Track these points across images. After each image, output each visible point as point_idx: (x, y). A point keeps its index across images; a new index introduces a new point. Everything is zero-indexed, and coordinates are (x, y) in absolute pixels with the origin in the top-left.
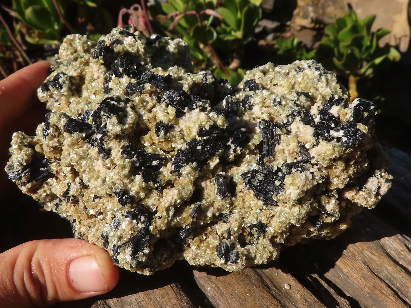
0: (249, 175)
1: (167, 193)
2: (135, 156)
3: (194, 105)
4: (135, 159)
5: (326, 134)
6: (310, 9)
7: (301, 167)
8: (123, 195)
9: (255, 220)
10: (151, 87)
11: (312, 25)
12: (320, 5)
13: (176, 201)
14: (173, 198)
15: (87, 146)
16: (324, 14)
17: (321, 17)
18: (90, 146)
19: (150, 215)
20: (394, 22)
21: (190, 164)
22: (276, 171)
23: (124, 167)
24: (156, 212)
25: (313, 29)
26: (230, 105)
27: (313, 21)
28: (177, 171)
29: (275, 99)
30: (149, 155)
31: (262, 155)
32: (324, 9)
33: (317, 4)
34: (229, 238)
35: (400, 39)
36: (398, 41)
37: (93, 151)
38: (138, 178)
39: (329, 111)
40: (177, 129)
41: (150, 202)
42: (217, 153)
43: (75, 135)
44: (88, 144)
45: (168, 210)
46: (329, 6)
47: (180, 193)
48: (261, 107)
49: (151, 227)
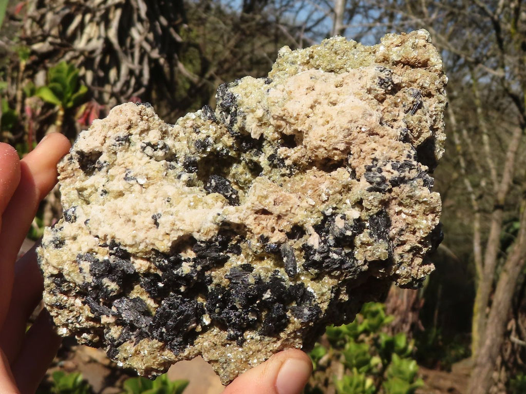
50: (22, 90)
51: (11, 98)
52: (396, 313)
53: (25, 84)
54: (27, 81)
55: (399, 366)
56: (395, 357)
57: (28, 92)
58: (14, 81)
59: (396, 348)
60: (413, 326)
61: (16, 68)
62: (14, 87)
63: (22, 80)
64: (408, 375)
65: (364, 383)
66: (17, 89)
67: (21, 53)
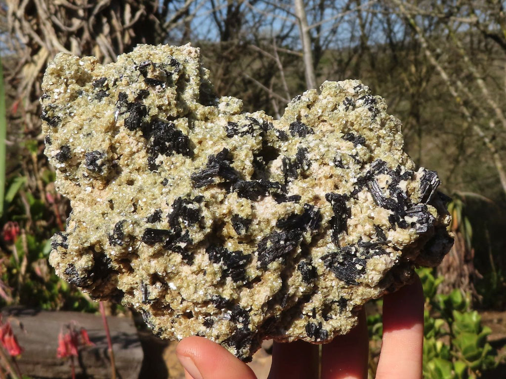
0: (329, 258)
1: (258, 291)
2: (222, 259)
5: (401, 220)
7: (379, 249)
9: (337, 297)
10: (219, 179)
13: (269, 297)
14: (266, 296)
15: (168, 253)
18: (171, 252)
21: (277, 260)
22: (355, 252)
23: (215, 274)
24: (251, 310)
26: (288, 167)
28: (264, 268)
29: (335, 158)
30: (234, 254)
31: (334, 229)
34: (314, 317)
37: (177, 257)
38: (229, 280)
39: (398, 186)
40: (255, 222)
41: (244, 303)
42: (298, 244)
43: (157, 246)
44: (168, 250)
45: (262, 308)
47: (271, 289)
48: (320, 165)
49: (250, 326)
50: (42, 179)
51: (34, 189)
52: (451, 270)
53: (42, 173)
54: (43, 169)
55: (463, 321)
56: (456, 314)
57: (47, 179)
58: (31, 173)
59: (455, 305)
60: (472, 277)
61: (30, 161)
62: (34, 179)
63: (39, 170)
64: (473, 327)
65: (435, 346)
66: (36, 180)
67: (29, 147)
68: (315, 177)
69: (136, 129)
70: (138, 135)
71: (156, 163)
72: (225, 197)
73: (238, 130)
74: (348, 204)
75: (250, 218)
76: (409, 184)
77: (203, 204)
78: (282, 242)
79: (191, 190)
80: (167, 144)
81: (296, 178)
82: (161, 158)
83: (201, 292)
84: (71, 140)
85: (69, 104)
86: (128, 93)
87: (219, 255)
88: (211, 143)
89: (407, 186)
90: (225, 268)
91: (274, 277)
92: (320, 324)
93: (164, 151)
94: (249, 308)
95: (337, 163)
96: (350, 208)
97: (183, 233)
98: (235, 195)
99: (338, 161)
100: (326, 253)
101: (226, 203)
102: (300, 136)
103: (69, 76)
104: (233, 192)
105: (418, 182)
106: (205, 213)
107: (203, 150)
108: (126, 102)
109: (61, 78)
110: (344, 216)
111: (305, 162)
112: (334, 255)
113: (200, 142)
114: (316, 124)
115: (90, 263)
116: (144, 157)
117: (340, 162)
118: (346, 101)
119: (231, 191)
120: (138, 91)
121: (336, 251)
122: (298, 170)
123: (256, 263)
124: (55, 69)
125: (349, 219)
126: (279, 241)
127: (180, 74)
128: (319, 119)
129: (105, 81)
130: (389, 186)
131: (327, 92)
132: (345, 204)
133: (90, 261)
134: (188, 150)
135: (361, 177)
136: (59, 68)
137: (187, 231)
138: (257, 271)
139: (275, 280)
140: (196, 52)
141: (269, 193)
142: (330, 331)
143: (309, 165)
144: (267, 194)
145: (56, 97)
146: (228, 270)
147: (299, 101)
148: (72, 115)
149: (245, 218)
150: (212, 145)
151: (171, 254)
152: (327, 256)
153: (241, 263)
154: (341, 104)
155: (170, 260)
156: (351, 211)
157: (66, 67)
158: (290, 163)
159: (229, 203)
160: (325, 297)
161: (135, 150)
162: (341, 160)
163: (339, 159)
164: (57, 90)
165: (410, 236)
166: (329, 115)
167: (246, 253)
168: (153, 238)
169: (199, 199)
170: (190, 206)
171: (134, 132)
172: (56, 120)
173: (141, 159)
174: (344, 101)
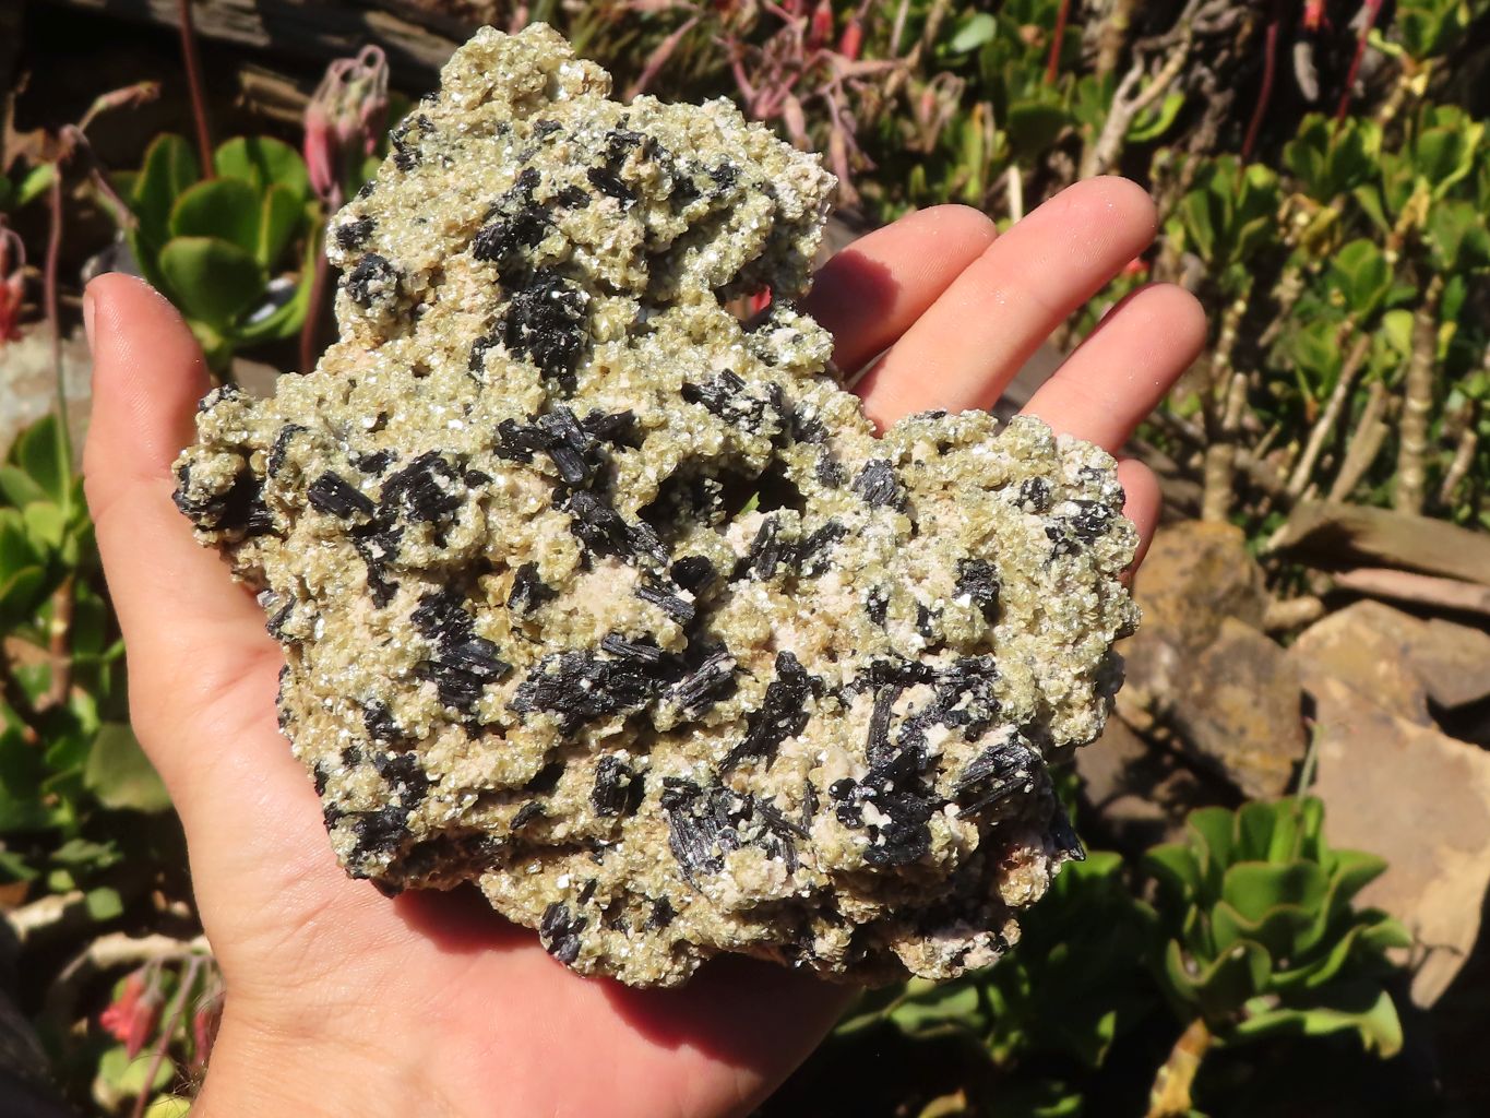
0: (678, 790)
1: (477, 755)
2: (441, 635)
3: (631, 558)
4: (436, 642)
5: (857, 805)
6: (1166, 657)
8: (377, 721)
9: (655, 890)
10: (547, 465)
11: (1145, 721)
12: (1204, 659)
13: (486, 782)
14: (481, 774)
15: (350, 551)
16: (1204, 702)
17: (1187, 712)
18: (355, 553)
19: (418, 784)
20: (1436, 872)
21: (551, 712)
22: (735, 814)
23: (402, 654)
24: (436, 783)
25: (1144, 736)
26: (764, 543)
27: (1152, 708)
29: (877, 589)
30: (477, 643)
32: (1212, 683)
33: (1196, 651)
34: (583, 899)
35: (1429, 951)
36: (1419, 953)
37: (360, 572)
38: (429, 689)
39: (925, 730)
40: (564, 604)
41: (430, 759)
42: (624, 711)
43: (330, 521)
44: (352, 546)
45: (461, 793)
46: (1235, 681)
47: (502, 765)
48: (843, 585)
49: (412, 815)
68: (816, 605)
69: (487, 260)
70: (482, 275)
71: (485, 358)
72: (541, 511)
73: (730, 398)
74: (809, 704)
75: (555, 588)
76: (950, 741)
77: (475, 493)
78: (585, 684)
79: (476, 450)
80: (525, 329)
81: (765, 580)
82: (499, 351)
83: (354, 674)
84: (387, 214)
85: (459, 141)
86: (544, 175)
87: (439, 622)
88: (625, 383)
89: (944, 743)
90: (437, 657)
91: (528, 746)
92: (582, 923)
93: (512, 340)
94: (435, 778)
95: (873, 603)
96: (807, 716)
97: (394, 528)
98: (565, 519)
99: (879, 601)
100: (682, 776)
101: (534, 525)
102: (868, 498)
103: (500, 79)
104: (566, 511)
105: (976, 750)
106: (468, 515)
107: (598, 390)
108: (528, 195)
109: (482, 74)
110: (782, 724)
111: (817, 556)
112: (693, 791)
113: (605, 371)
114: (933, 497)
115: (220, 481)
116: (473, 331)
117: (883, 606)
118: (1030, 485)
119: (563, 507)
120: (566, 186)
121: (701, 784)
122: (780, 564)
123: (509, 691)
124: (481, 48)
125: (789, 738)
126: (578, 675)
127: (717, 206)
128: (945, 488)
129: (552, 130)
130: (911, 719)
131: (1010, 440)
132: (802, 698)
133: (223, 475)
134: (564, 370)
135: (887, 662)
136: (489, 50)
137: (401, 530)
138: (503, 712)
139: (527, 755)
140: (821, 182)
141: (636, 562)
142: (590, 952)
143: (820, 570)
144: (630, 562)
145: (447, 111)
146: (440, 666)
147: (930, 421)
148: (449, 164)
149: (543, 580)
150: (623, 390)
151: (354, 558)
152: (678, 783)
153: (477, 670)
154: (1018, 485)
155: (347, 570)
156: (805, 723)
157: (504, 56)
158: (773, 539)
159: (539, 528)
160: (632, 872)
161: (465, 304)
162: (887, 602)
163: (883, 596)
164: (456, 97)
165: (843, 850)
166: (969, 491)
167: (503, 657)
168: (330, 500)
169: (477, 479)
170: (441, 481)
171: (482, 263)
172: (413, 158)
173: (466, 332)
174: (1026, 482)
